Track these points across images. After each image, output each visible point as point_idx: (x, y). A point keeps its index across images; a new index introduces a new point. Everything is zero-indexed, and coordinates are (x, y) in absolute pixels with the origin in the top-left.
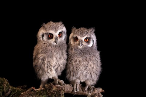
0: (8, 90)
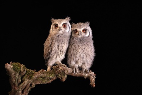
0: (24, 70)
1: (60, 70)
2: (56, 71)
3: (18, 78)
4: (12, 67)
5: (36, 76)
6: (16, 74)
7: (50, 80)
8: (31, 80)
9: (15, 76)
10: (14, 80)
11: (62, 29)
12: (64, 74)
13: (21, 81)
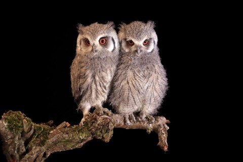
0: (31, 129)
1: (98, 125)
2: (91, 125)
3: (19, 145)
4: (6, 124)
5: (54, 139)
6: (15, 137)
7: (81, 142)
8: (44, 148)
9: (13, 142)
10: (11, 149)
11: (97, 48)
12: (107, 131)
13: (24, 150)
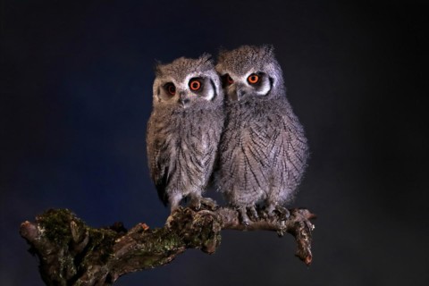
0: (83, 237)
2: (183, 227)
3: (67, 264)
4: (42, 231)
5: (122, 252)
7: (168, 256)
8: (106, 268)
9: (56, 259)
10: (52, 271)
11: (188, 97)
12: (211, 235)
13: (75, 272)
